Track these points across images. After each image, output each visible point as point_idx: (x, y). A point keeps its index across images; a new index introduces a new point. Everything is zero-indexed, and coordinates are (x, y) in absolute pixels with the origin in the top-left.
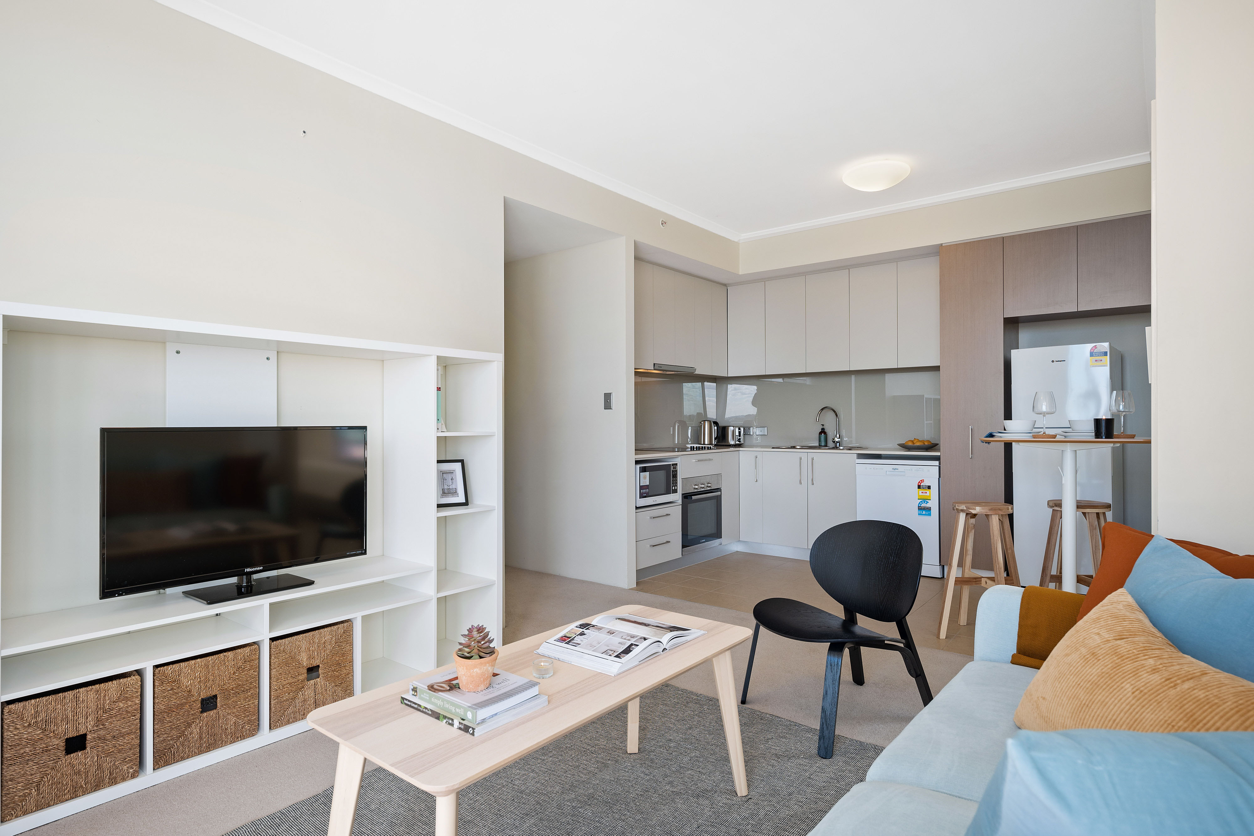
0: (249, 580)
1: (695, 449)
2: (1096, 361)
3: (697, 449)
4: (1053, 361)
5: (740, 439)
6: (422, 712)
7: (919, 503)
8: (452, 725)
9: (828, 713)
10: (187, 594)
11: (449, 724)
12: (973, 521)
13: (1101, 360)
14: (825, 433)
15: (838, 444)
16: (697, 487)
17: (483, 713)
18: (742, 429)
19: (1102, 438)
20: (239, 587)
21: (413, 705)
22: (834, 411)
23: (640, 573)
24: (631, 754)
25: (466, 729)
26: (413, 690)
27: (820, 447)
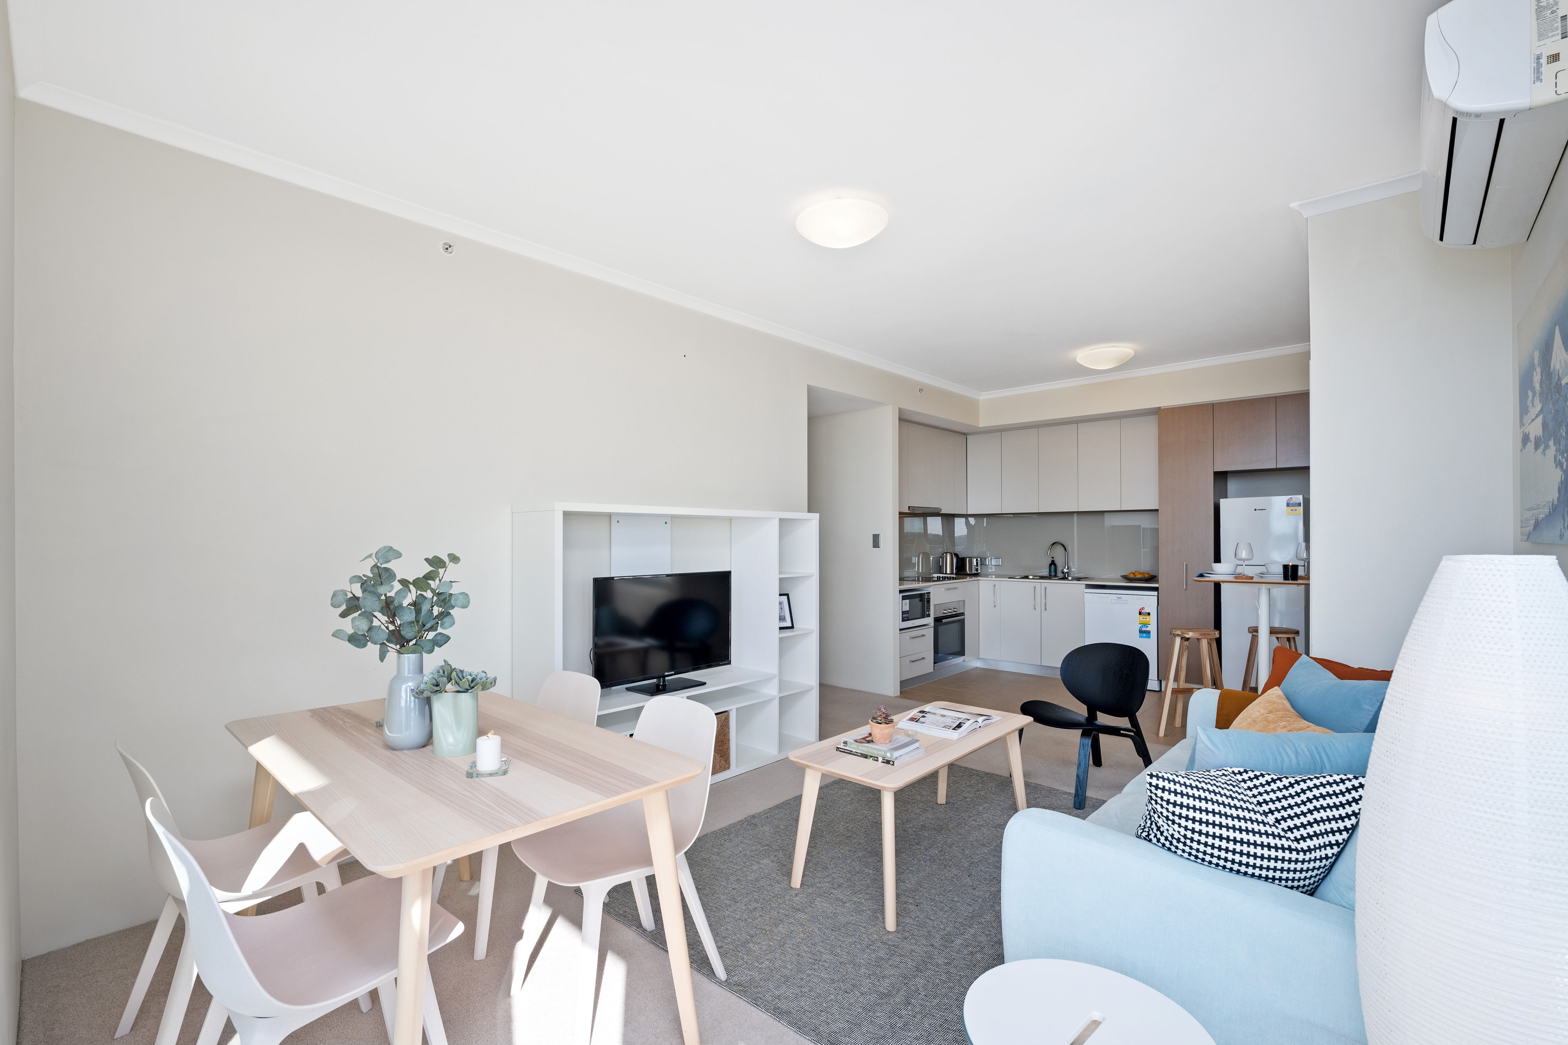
0: (664, 681)
1: (941, 579)
2: (1292, 510)
3: (944, 579)
4: (1255, 510)
5: (977, 569)
6: (854, 755)
7: (1140, 627)
8: (877, 761)
9: (1081, 778)
10: (628, 689)
11: (875, 760)
12: (1186, 643)
13: (1296, 510)
14: (1055, 565)
15: (1067, 574)
16: (945, 612)
17: (896, 754)
18: (979, 559)
19: (1289, 580)
20: (658, 685)
21: (846, 751)
22: (1064, 546)
23: (903, 683)
24: (940, 805)
25: (888, 762)
26: (844, 743)
27: (1049, 577)
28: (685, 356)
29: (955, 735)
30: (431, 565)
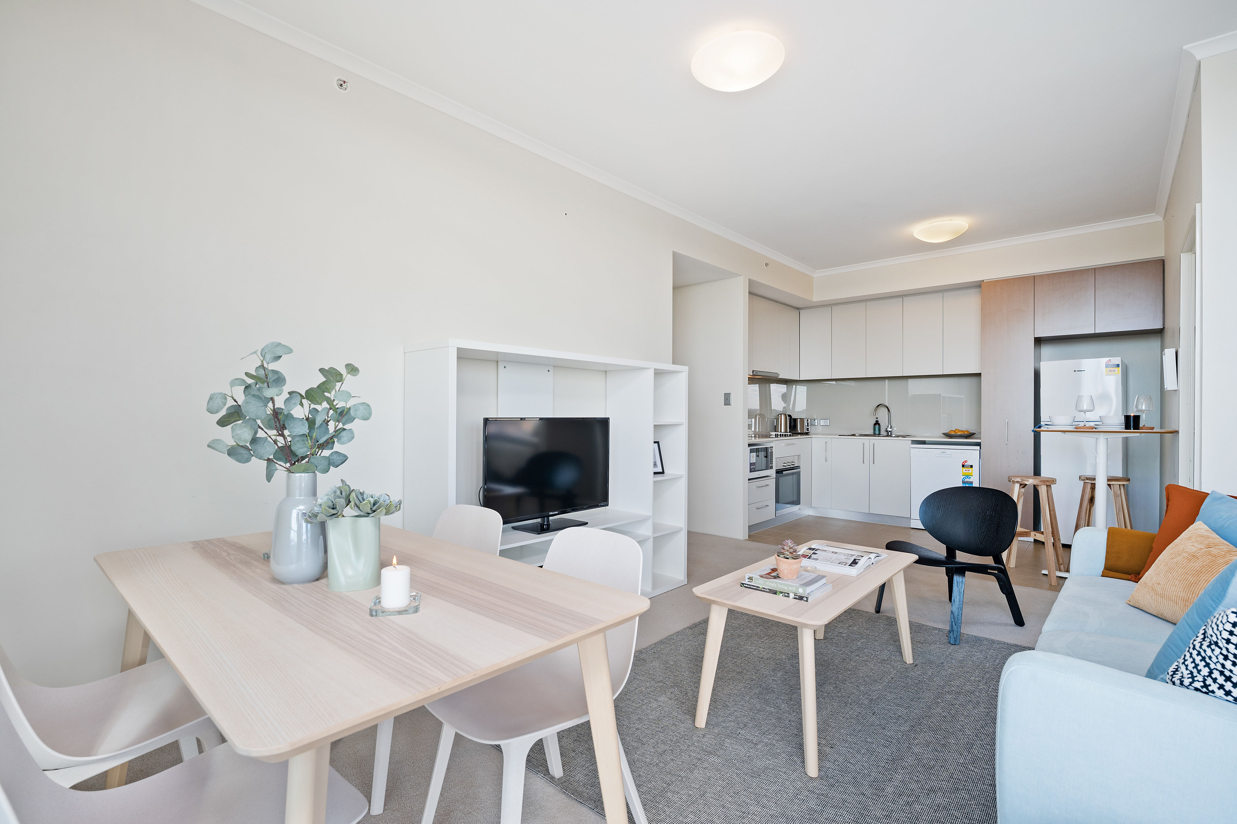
0: (548, 521)
1: (779, 436)
2: (1110, 371)
3: (781, 436)
4: (1075, 371)
5: (808, 428)
6: (761, 590)
7: (963, 479)
8: (789, 597)
9: (956, 614)
10: (514, 528)
11: (786, 596)
12: (1023, 490)
13: (1115, 371)
14: (879, 424)
15: (890, 433)
16: (785, 465)
17: (809, 589)
18: (809, 420)
19: (1131, 429)
20: (542, 525)
21: (752, 587)
22: (888, 408)
23: (751, 528)
25: (801, 598)
26: (748, 579)
27: (874, 435)
28: (566, 214)
29: (853, 571)
30: (325, 376)
